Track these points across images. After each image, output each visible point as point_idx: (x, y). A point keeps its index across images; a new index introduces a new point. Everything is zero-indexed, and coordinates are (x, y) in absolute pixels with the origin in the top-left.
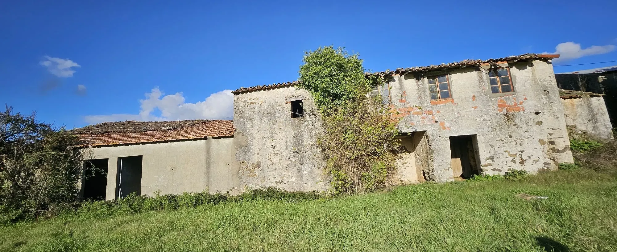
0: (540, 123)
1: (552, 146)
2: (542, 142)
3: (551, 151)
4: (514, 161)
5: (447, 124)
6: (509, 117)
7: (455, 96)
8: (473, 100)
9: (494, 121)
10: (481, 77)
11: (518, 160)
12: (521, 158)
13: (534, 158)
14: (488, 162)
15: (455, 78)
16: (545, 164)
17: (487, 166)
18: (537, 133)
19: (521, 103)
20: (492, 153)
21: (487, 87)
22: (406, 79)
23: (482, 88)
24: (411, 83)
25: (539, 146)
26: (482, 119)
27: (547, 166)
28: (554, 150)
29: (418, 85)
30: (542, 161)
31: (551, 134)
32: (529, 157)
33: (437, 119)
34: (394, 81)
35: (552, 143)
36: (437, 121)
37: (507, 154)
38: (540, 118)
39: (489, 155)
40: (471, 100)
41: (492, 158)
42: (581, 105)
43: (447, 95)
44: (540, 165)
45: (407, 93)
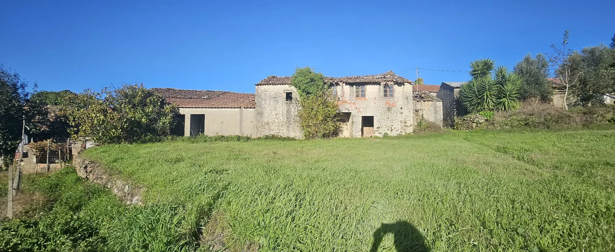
0: (402, 113)
1: (405, 124)
2: (401, 122)
3: (404, 126)
4: (388, 130)
5: (361, 110)
6: (389, 109)
7: (367, 97)
8: (375, 100)
9: (382, 110)
10: (380, 88)
11: (390, 129)
12: (391, 128)
13: (396, 129)
14: (377, 129)
15: (368, 88)
16: (401, 132)
17: (376, 131)
18: (400, 118)
19: (395, 103)
20: (379, 125)
21: (382, 94)
22: (346, 85)
23: (380, 94)
24: (347, 88)
25: (399, 123)
26: (377, 109)
27: (401, 133)
28: (406, 126)
29: (351, 89)
30: (400, 130)
31: (405, 119)
32: (395, 128)
33: (357, 107)
34: (340, 85)
35: (406, 123)
36: (357, 108)
37: (385, 126)
38: (402, 111)
39: (378, 126)
40: (374, 99)
41: (379, 128)
42: (432, 105)
43: (363, 96)
44: (399, 132)
45: (345, 93)
